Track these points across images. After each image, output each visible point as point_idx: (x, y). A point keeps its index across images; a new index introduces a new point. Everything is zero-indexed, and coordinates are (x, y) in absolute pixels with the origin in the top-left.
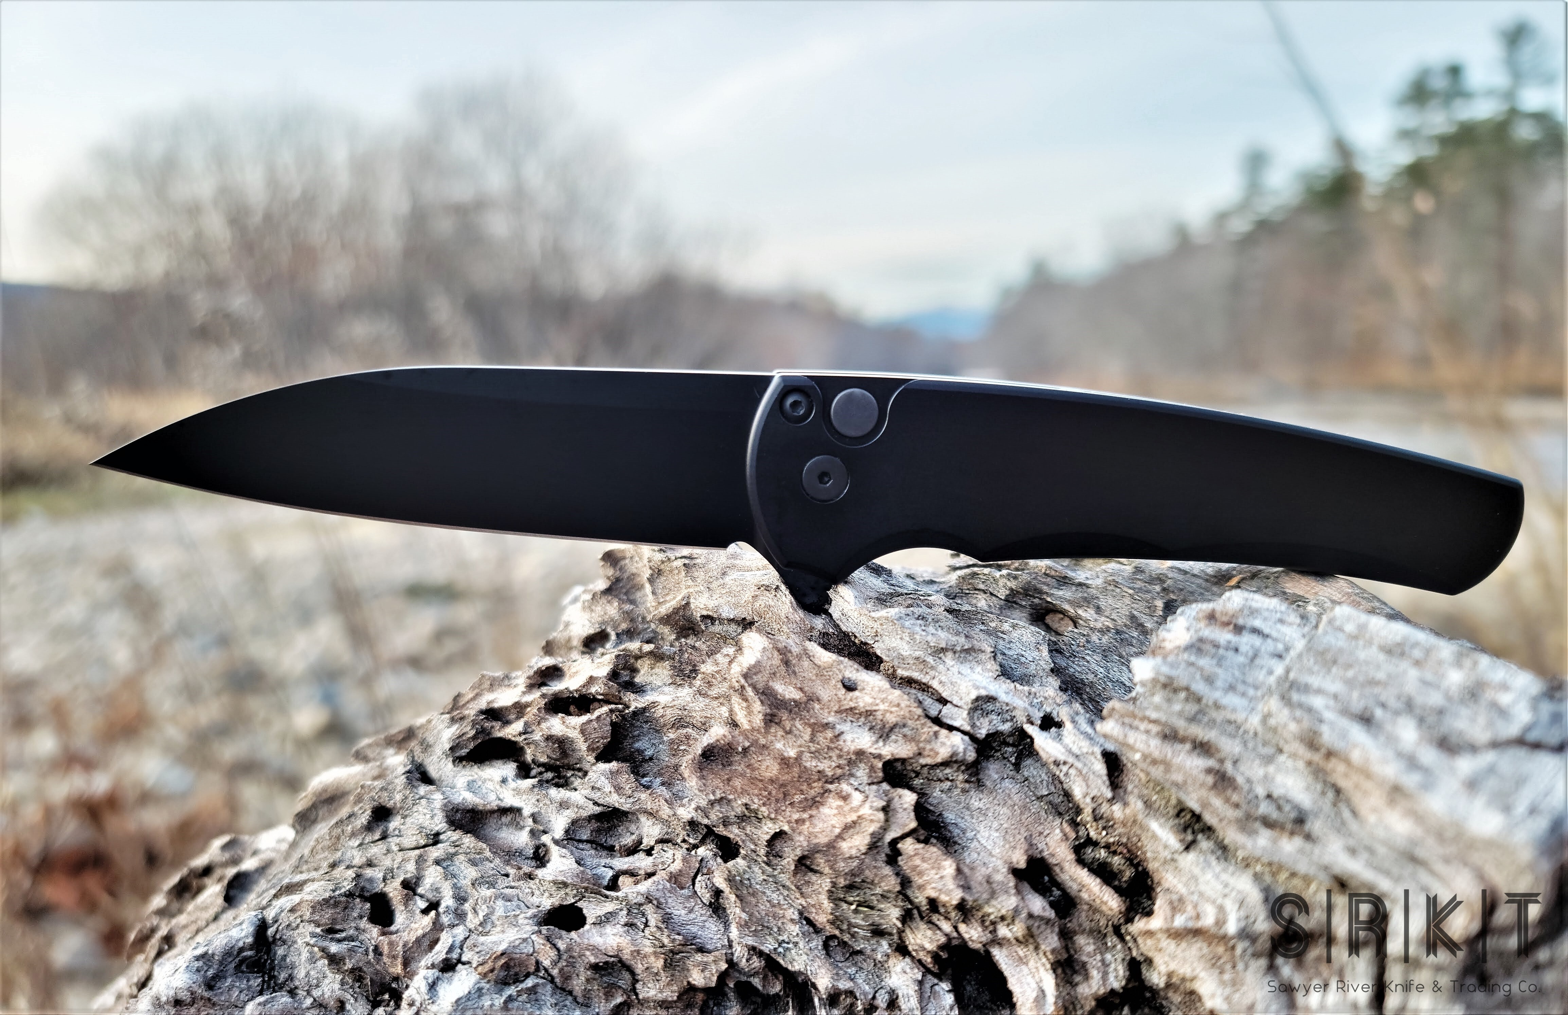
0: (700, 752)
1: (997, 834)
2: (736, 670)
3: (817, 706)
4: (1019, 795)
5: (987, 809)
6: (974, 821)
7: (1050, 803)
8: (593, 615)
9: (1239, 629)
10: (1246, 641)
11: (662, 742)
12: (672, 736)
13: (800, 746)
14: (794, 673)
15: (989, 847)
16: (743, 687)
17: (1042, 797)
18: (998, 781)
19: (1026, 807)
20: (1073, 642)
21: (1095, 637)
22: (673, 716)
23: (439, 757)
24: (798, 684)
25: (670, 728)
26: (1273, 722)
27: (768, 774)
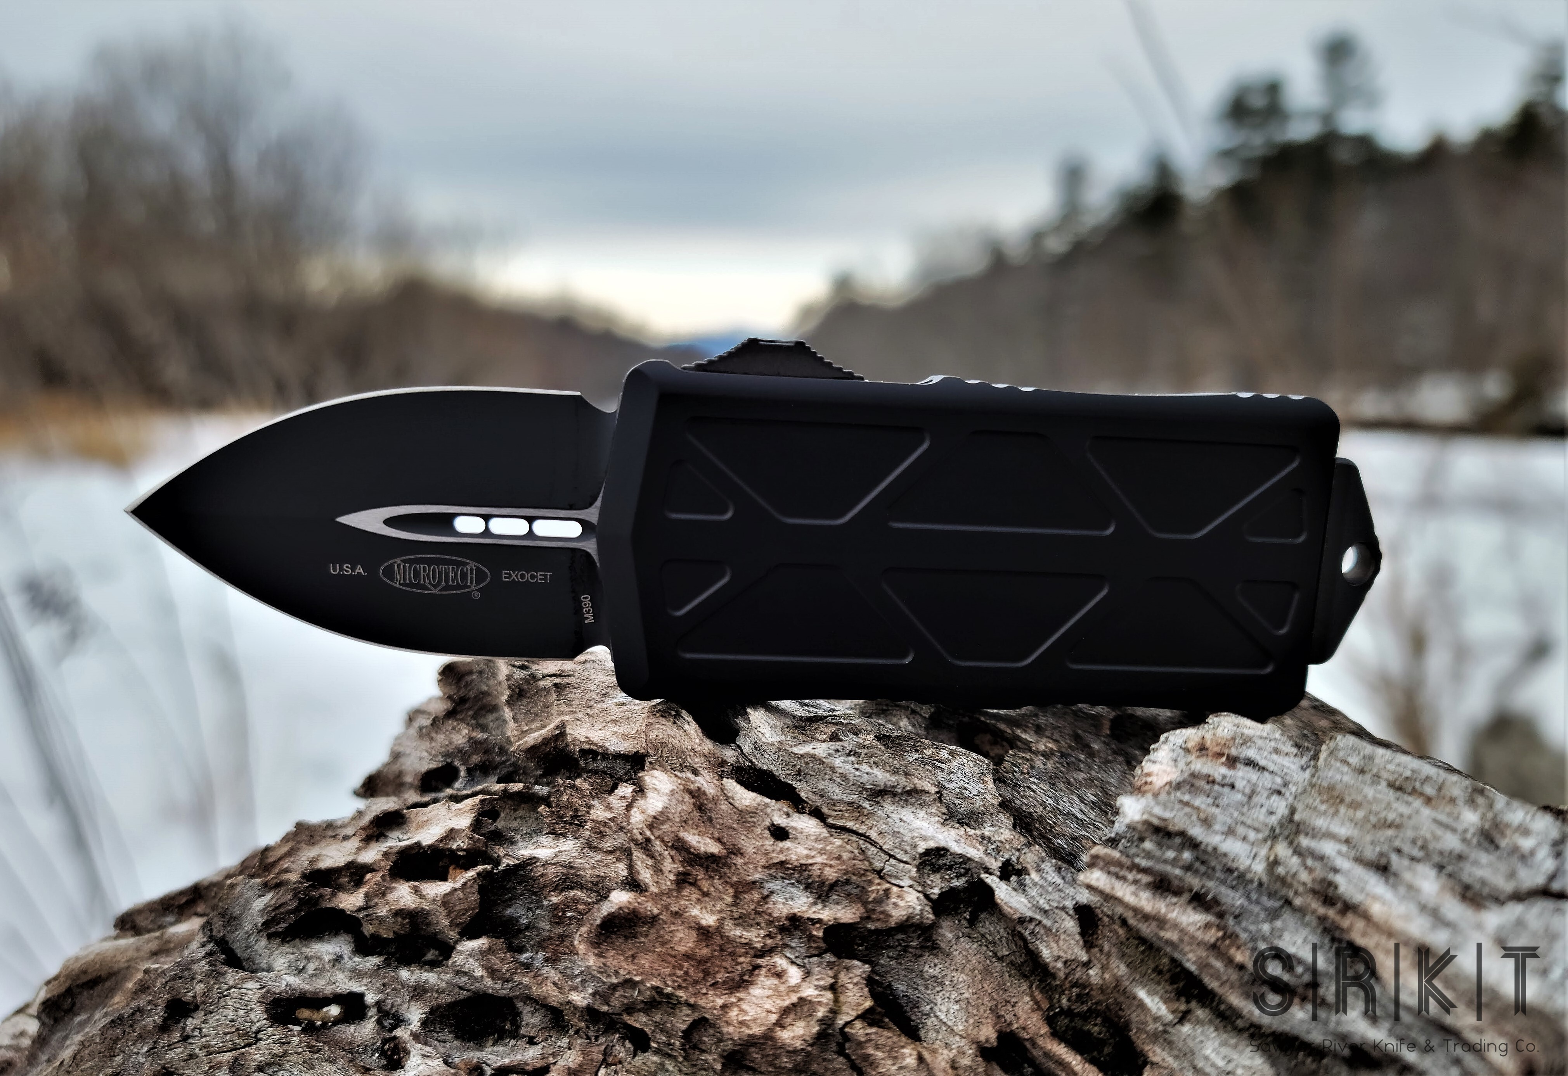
1: (957, 1007)
3: (739, 861)
4: (979, 956)
5: (943, 977)
6: (929, 992)
7: (1012, 963)
9: (1232, 762)
10: (1242, 776)
11: (541, 907)
12: (555, 900)
14: (710, 819)
15: (950, 1023)
17: (1003, 957)
18: (953, 941)
19: (987, 971)
20: (1016, 769)
21: (1039, 762)
22: (556, 877)
23: (247, 933)
24: (716, 835)
25: (553, 891)
26: (1281, 870)
27: (682, 949)
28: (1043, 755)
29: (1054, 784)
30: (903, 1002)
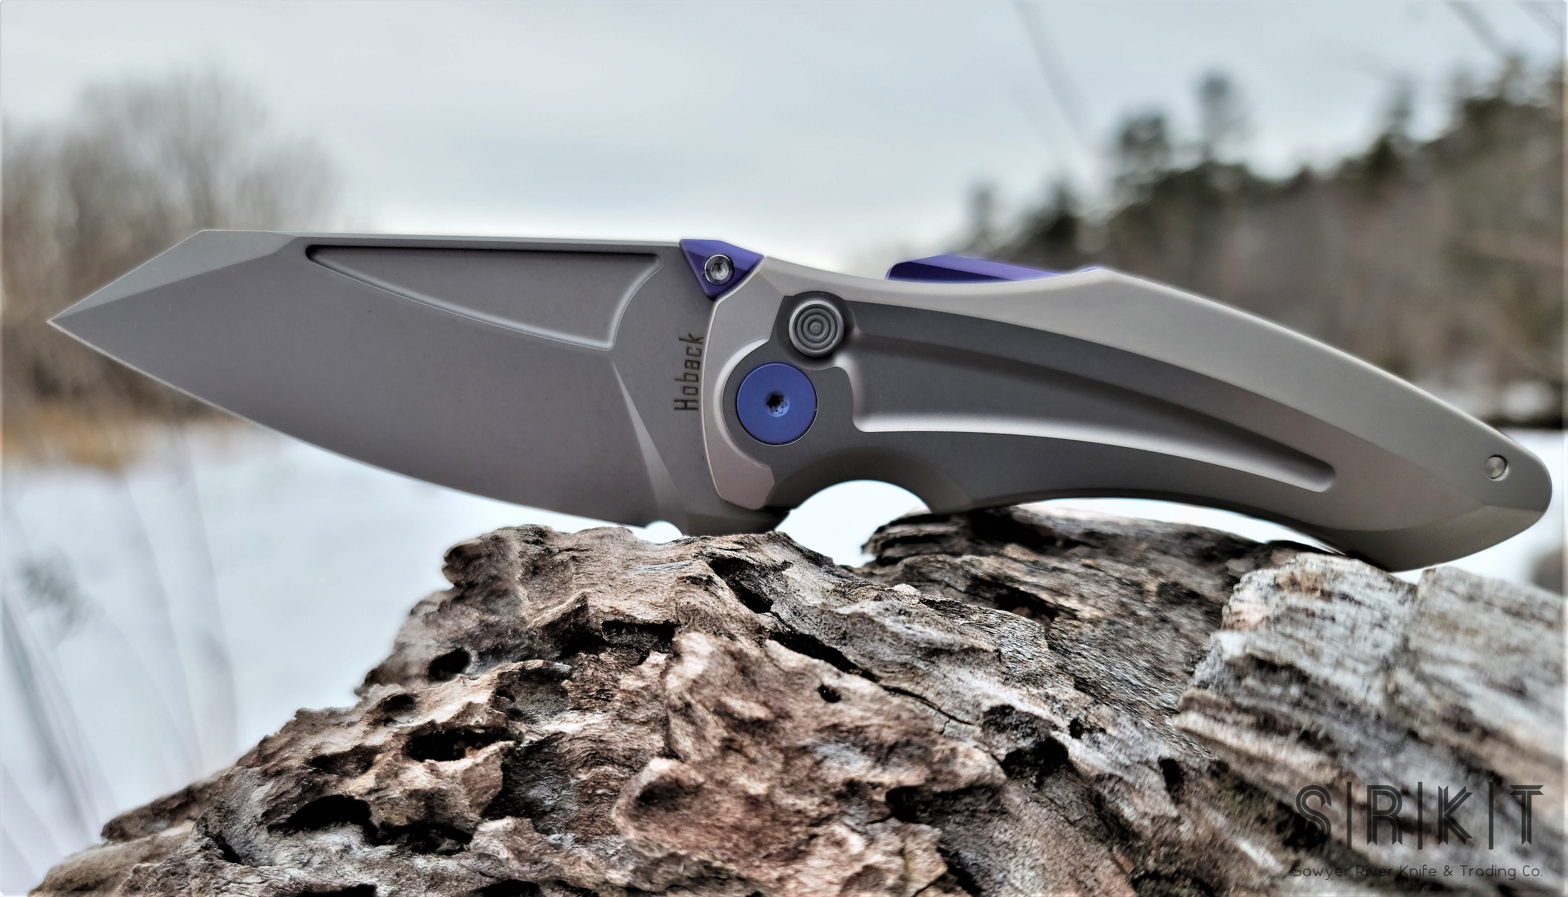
0: (637, 793)
1: (1032, 874)
2: (673, 683)
3: (788, 725)
4: (1050, 821)
5: (1015, 842)
6: (1000, 859)
7: (1086, 828)
8: (441, 631)
9: (1327, 596)
10: (1338, 608)
11: (567, 787)
12: (583, 777)
13: (769, 780)
14: (754, 683)
16: (688, 705)
17: (1075, 821)
18: (1022, 806)
19: (1061, 837)
20: (1064, 636)
21: (1087, 628)
22: (584, 752)
23: (245, 827)
24: (762, 698)
25: (582, 767)
26: (1403, 699)
27: (729, 820)
28: (1091, 623)
29: (1104, 651)
30: (972, 870)
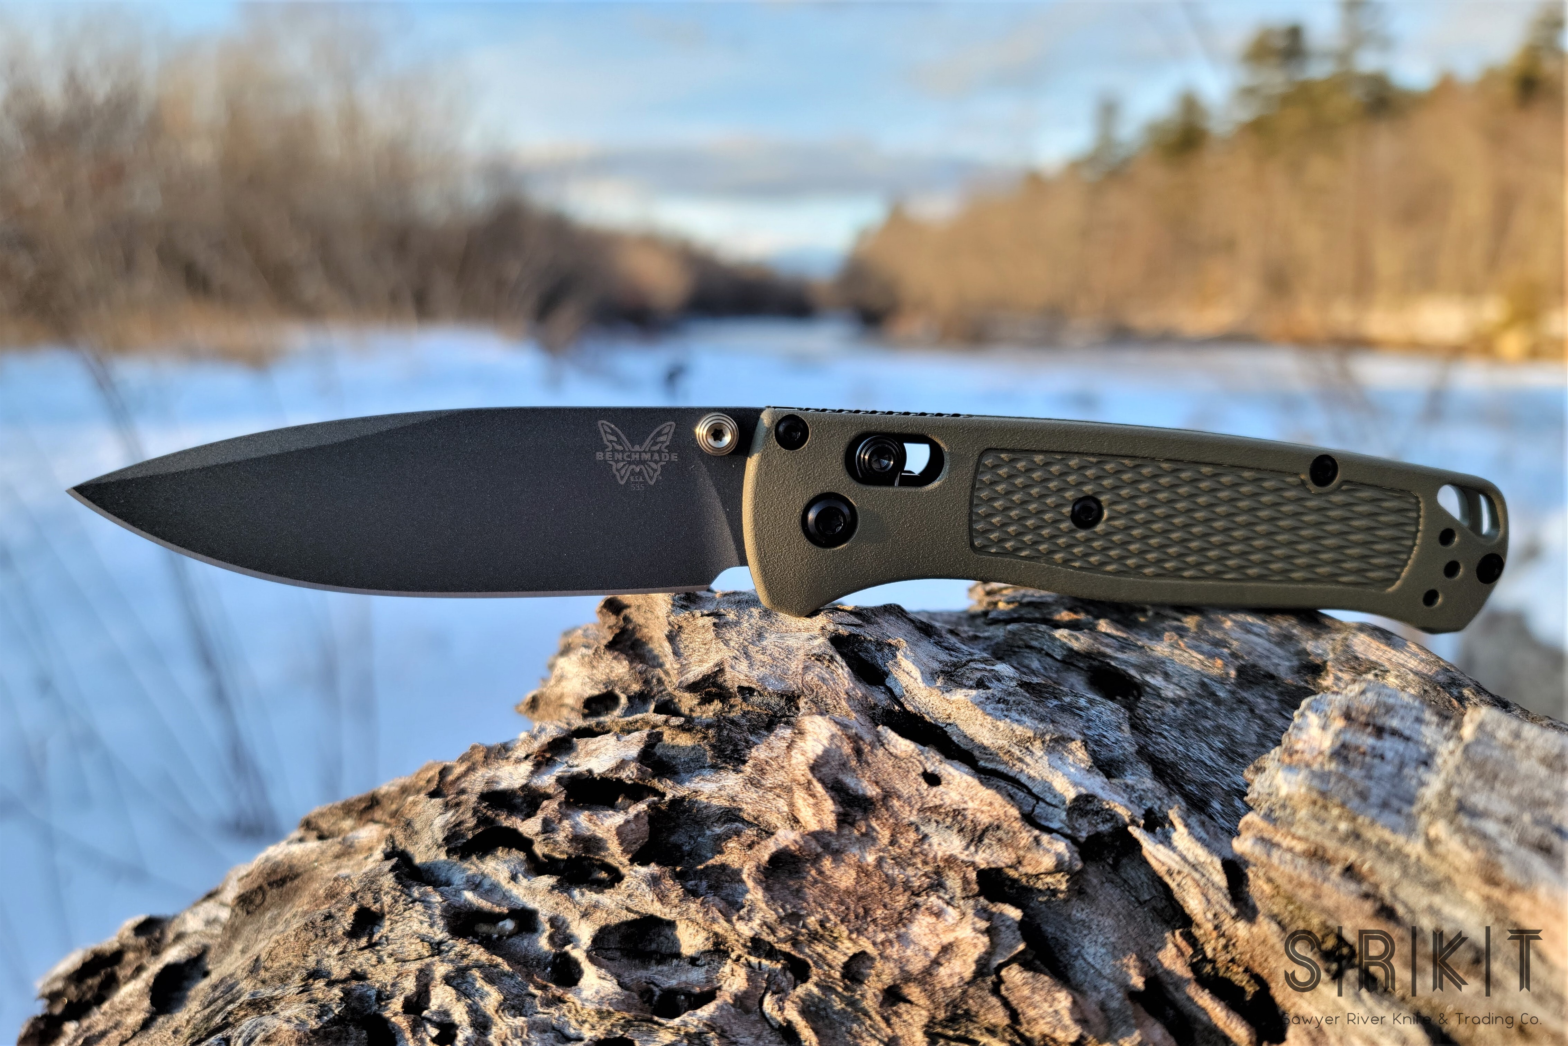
0: (766, 858)
1: (1103, 951)
2: (798, 758)
3: (896, 804)
4: (1122, 901)
5: (1090, 920)
6: (1076, 935)
7: (1154, 909)
8: (596, 672)
9: (1380, 731)
10: (1388, 745)
13: (880, 851)
14: (868, 764)
15: (1098, 967)
16: (809, 781)
17: (1145, 902)
18: (1098, 887)
19: (1130, 917)
20: (1149, 716)
21: (1169, 708)
22: (719, 809)
23: (427, 846)
24: (874, 778)
25: (717, 822)
27: (843, 885)
28: (1172, 702)
29: (1183, 732)
30: (1052, 943)
